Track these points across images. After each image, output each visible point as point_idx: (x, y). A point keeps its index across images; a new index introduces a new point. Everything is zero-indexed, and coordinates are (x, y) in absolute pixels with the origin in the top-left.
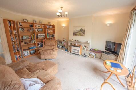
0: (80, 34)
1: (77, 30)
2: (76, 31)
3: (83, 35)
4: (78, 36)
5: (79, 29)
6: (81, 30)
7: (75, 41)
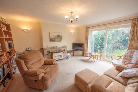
0: (58, 40)
1: (55, 36)
2: (52, 37)
3: (61, 41)
4: (56, 41)
5: (57, 35)
6: (58, 36)
7: (53, 47)
